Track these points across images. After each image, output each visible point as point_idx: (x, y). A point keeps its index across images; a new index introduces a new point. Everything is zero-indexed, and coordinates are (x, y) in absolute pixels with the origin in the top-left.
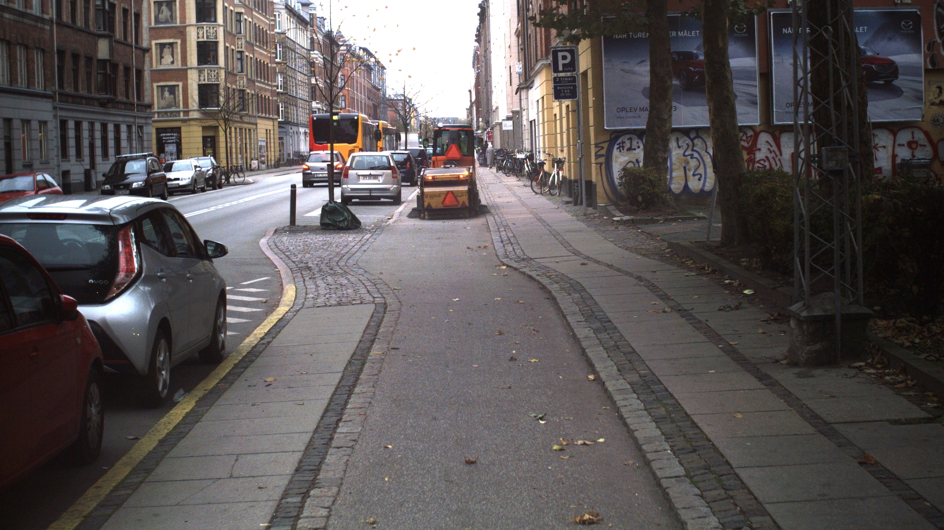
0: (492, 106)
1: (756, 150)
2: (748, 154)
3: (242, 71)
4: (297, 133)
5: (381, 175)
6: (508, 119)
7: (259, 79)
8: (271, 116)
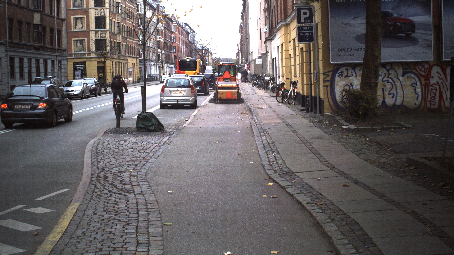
0: (249, 52)
1: (431, 78)
2: (425, 80)
3: (119, 33)
4: (149, 65)
5: (184, 91)
6: (259, 57)
7: (129, 37)
8: (135, 56)
